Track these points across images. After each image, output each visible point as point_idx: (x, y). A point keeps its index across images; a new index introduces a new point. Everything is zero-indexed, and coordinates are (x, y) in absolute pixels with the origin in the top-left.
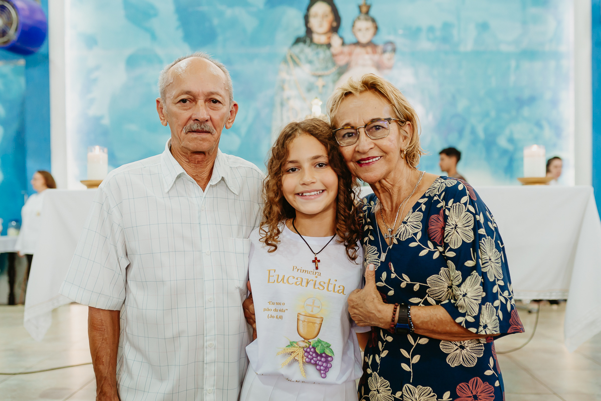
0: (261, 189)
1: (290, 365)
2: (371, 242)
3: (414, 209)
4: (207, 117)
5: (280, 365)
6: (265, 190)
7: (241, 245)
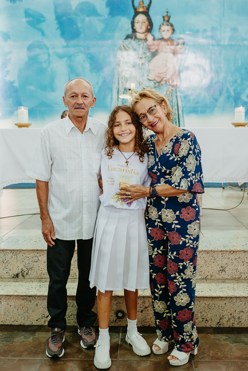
0: (105, 133)
1: (116, 201)
2: (152, 154)
3: (170, 141)
4: (82, 103)
5: (113, 202)
6: (107, 133)
7: (97, 156)
